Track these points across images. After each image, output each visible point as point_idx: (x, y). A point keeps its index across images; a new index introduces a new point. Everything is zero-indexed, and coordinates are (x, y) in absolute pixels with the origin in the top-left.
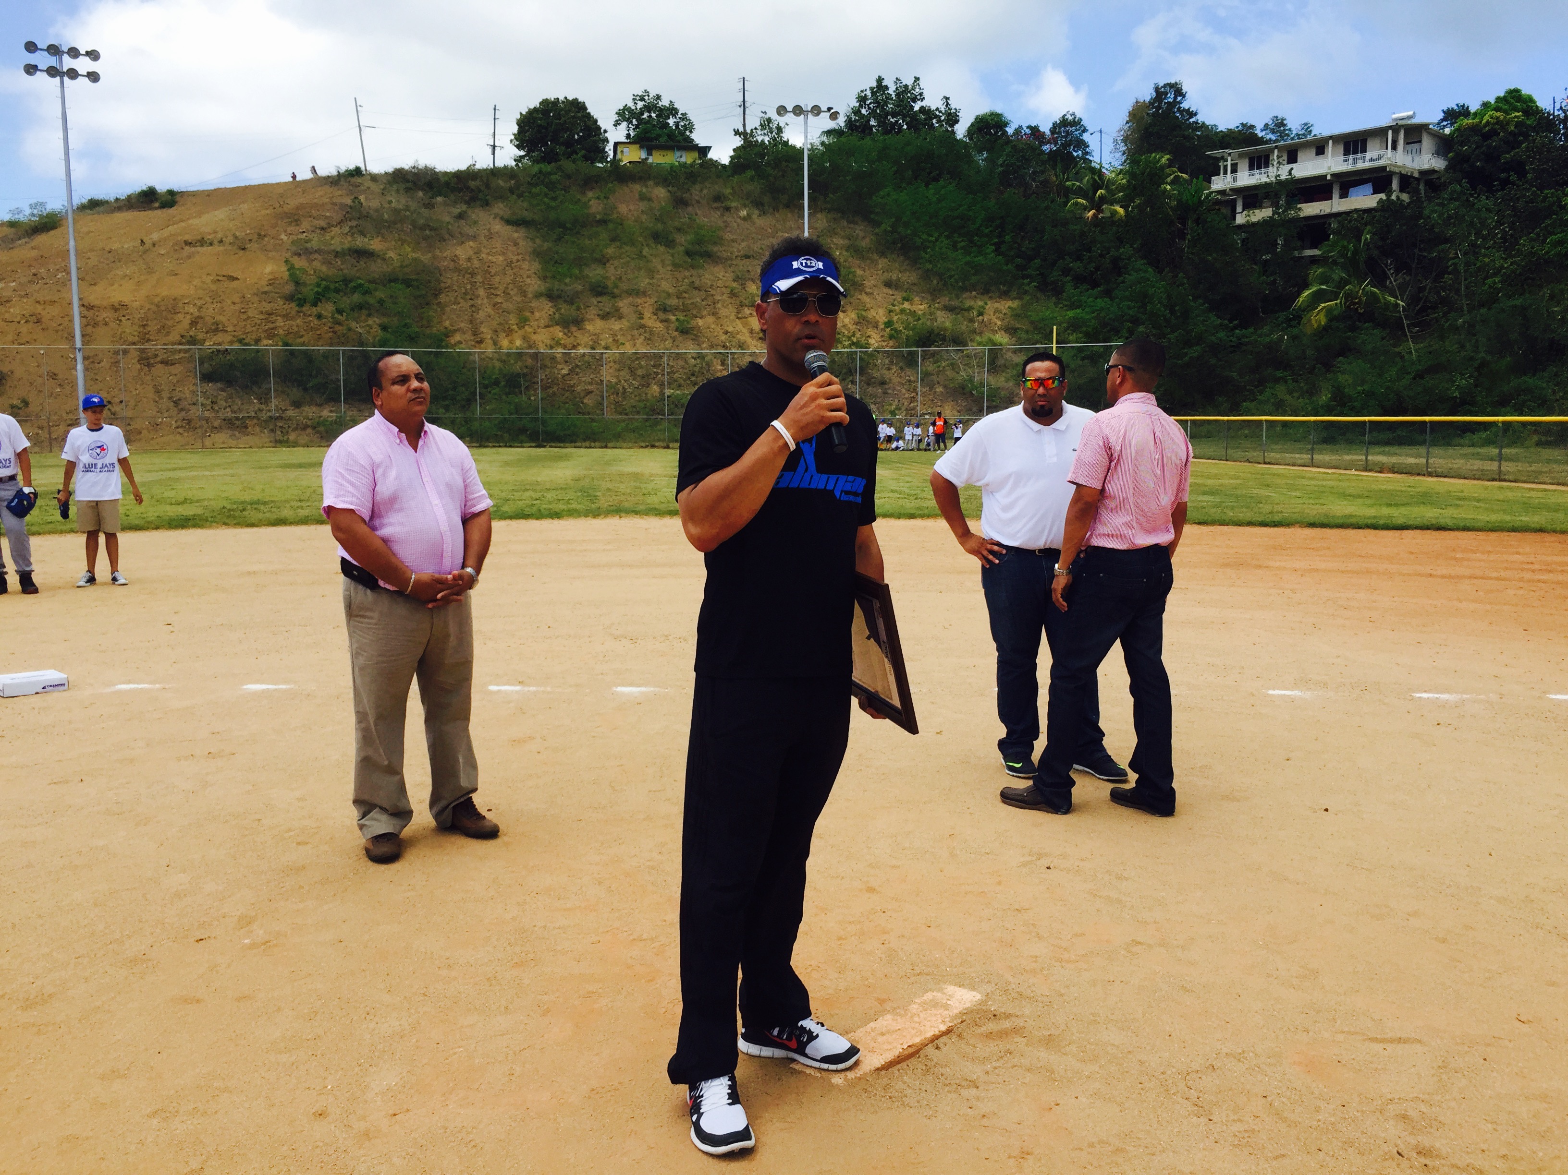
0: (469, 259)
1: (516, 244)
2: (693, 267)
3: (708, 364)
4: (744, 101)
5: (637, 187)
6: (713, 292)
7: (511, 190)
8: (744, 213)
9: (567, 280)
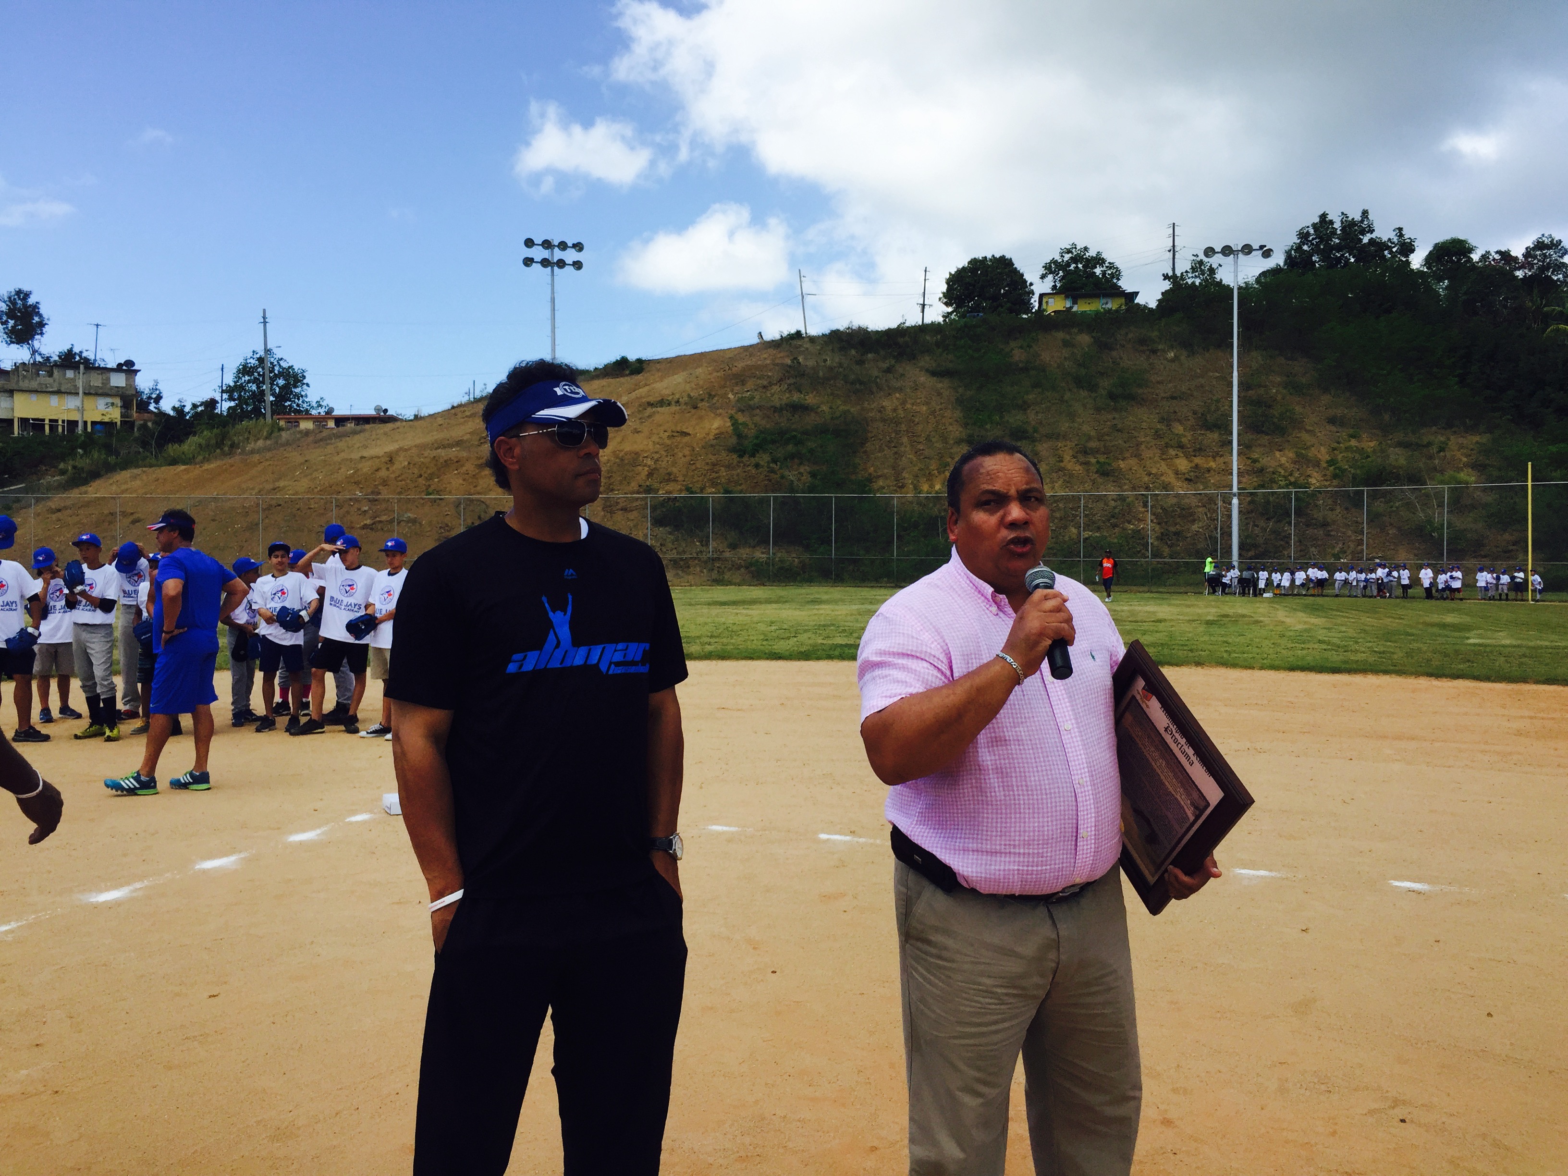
0: (895, 410)
1: (939, 394)
2: (1115, 409)
3: (1129, 505)
4: (1174, 246)
5: (1060, 335)
6: (1136, 434)
7: (938, 345)
8: (1171, 355)
9: (988, 426)
